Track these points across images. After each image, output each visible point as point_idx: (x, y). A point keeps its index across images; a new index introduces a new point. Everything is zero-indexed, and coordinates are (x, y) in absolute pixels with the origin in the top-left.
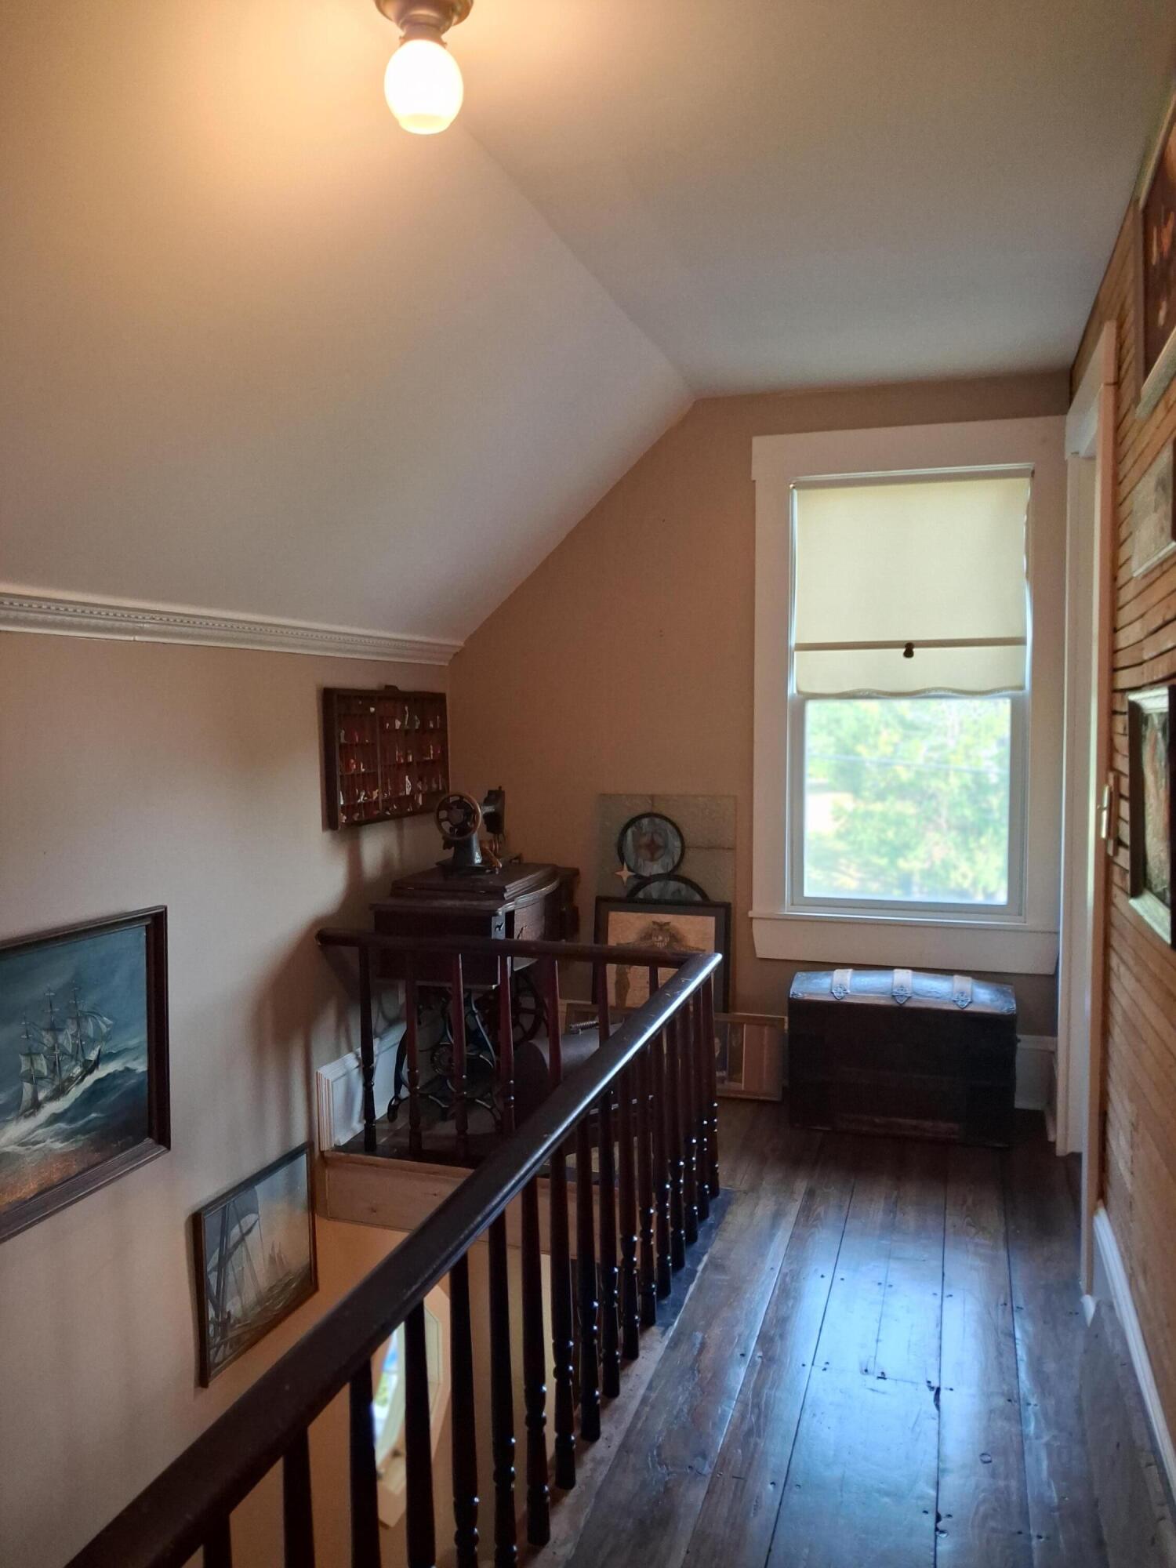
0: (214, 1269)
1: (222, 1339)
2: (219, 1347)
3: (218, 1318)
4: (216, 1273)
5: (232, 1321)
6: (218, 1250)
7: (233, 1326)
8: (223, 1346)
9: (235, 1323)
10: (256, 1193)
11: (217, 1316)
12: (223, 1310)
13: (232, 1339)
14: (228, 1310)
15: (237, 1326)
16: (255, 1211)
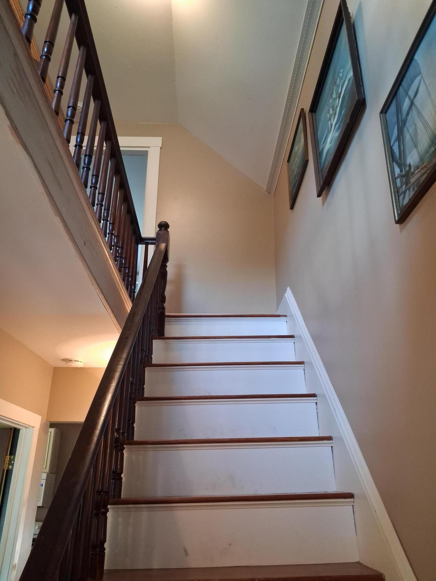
0: (395, 141)
1: (406, 186)
2: (405, 192)
3: (402, 172)
4: (397, 142)
5: (412, 170)
6: (396, 127)
7: (413, 173)
8: (408, 191)
9: (415, 170)
10: (416, 60)
11: (401, 171)
12: (405, 165)
13: (413, 183)
14: (408, 163)
15: (416, 172)
16: (420, 73)
